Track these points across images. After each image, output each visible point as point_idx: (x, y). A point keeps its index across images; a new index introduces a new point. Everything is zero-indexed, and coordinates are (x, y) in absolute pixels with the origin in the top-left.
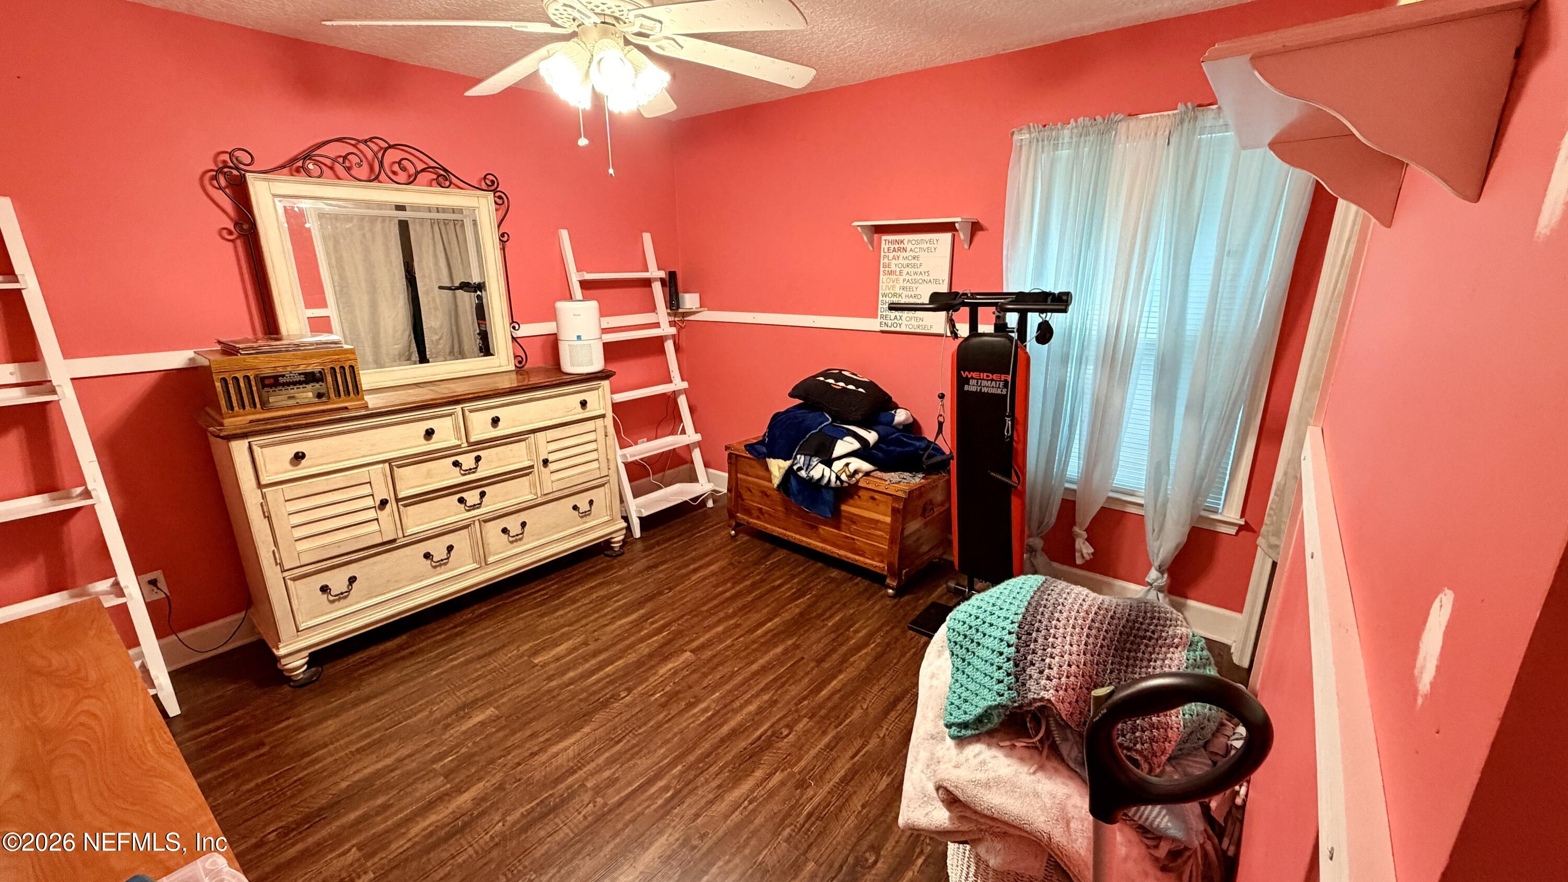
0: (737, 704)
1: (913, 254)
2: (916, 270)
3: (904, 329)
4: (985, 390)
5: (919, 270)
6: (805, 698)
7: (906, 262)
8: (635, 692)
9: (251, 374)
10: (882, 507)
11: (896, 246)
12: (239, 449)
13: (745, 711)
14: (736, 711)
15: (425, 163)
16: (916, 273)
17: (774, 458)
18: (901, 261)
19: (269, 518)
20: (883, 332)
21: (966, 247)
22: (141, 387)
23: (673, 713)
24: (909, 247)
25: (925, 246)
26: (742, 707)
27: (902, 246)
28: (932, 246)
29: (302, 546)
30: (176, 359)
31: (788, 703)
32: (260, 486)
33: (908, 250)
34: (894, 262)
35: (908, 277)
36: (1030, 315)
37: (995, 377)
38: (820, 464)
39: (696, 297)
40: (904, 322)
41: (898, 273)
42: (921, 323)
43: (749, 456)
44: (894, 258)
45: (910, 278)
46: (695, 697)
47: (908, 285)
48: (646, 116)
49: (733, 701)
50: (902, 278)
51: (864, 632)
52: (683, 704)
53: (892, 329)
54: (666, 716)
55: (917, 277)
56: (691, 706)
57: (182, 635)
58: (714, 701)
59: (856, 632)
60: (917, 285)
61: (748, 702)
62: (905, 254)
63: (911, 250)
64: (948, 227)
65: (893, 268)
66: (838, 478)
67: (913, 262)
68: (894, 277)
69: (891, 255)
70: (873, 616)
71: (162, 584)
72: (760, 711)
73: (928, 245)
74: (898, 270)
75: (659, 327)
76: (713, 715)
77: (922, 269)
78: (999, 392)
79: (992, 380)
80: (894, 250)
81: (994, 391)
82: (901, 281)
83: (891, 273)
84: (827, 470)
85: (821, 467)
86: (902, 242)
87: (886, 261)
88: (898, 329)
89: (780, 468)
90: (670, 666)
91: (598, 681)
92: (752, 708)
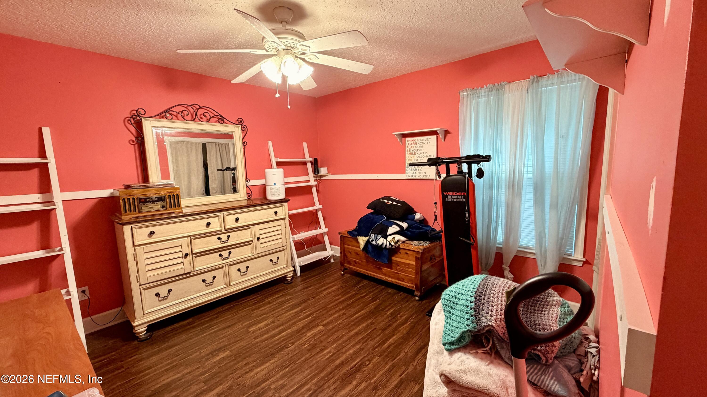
0: (344, 350)
1: (419, 145)
2: (421, 152)
3: (417, 178)
4: (455, 200)
5: (423, 152)
6: (376, 348)
7: (416, 149)
8: (296, 344)
9: (135, 197)
10: (410, 258)
11: (412, 142)
12: (127, 229)
13: (348, 353)
14: (344, 353)
15: (214, 114)
16: (421, 153)
17: (361, 236)
18: (414, 148)
19: (136, 260)
20: (408, 180)
21: (443, 141)
22: (89, 205)
23: (313, 354)
24: (418, 142)
25: (425, 142)
26: (346, 351)
27: (415, 142)
28: (428, 141)
29: (149, 274)
30: (105, 193)
31: (368, 350)
32: (134, 246)
33: (417, 144)
34: (411, 149)
35: (418, 155)
36: (473, 165)
37: (459, 194)
38: (381, 238)
39: (326, 169)
40: (417, 175)
41: (413, 154)
42: (425, 175)
43: (349, 236)
44: (411, 147)
45: (419, 155)
46: (324, 347)
47: (418, 158)
48: (304, 89)
49: (342, 348)
50: (415, 156)
51: (405, 317)
52: (318, 350)
53: (412, 178)
54: (310, 355)
55: (422, 155)
56: (322, 350)
57: (93, 317)
58: (333, 348)
59: (401, 317)
60: (422, 158)
61: (349, 349)
62: (416, 146)
63: (419, 143)
64: (435, 133)
65: (411, 152)
66: (390, 244)
67: (420, 148)
68: (412, 156)
69: (410, 146)
70: (409, 309)
71: (87, 292)
72: (355, 353)
73: (426, 141)
74: (413, 152)
75: (310, 182)
76: (332, 355)
77: (424, 151)
78: (462, 200)
79: (458, 195)
80: (411, 144)
81: (459, 200)
82: (415, 157)
83: (410, 154)
84: (385, 240)
85: (382, 239)
86: (415, 140)
87: (408, 149)
88: (415, 178)
89: (363, 241)
90: (313, 332)
91: (278, 340)
92: (351, 351)
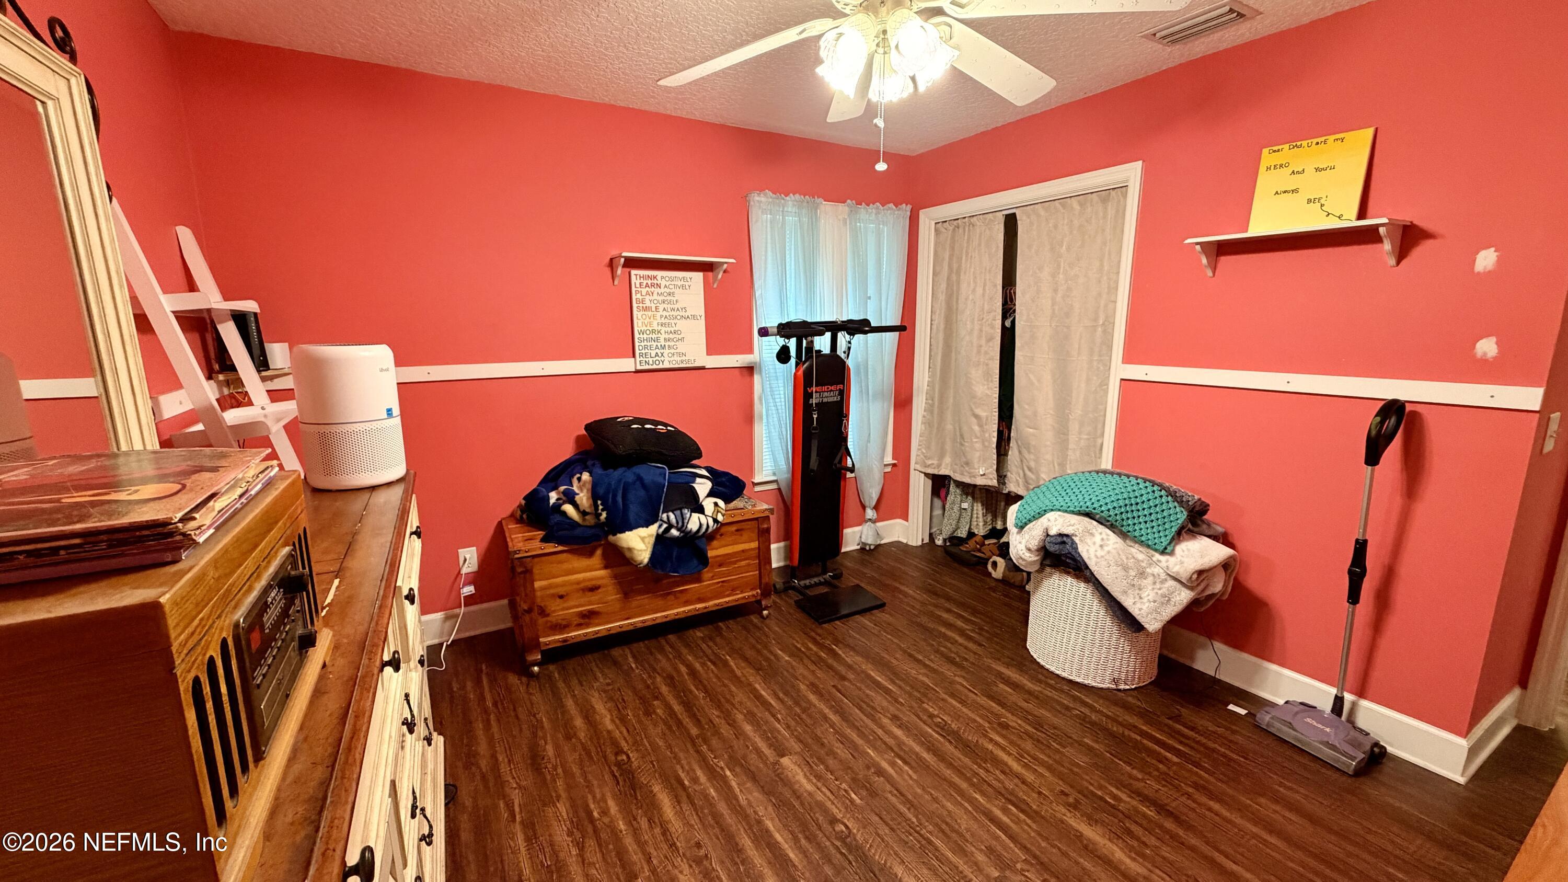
1: (668, 291)
2: (672, 306)
3: (667, 365)
4: (825, 400)
7: (661, 298)
9: (228, 630)
11: (649, 282)
16: (673, 309)
18: (655, 296)
21: (715, 286)
24: (663, 283)
25: (679, 283)
27: (655, 282)
28: (687, 284)
33: (662, 286)
34: (648, 298)
35: (665, 313)
37: (833, 388)
38: (693, 514)
39: (286, 348)
40: (667, 359)
41: (654, 309)
42: (684, 358)
44: (648, 293)
47: (667, 321)
50: (658, 314)
53: (655, 367)
55: (675, 313)
60: (676, 321)
62: (658, 290)
63: (666, 286)
64: (706, 268)
65: (648, 304)
66: (715, 521)
67: (669, 298)
68: (650, 313)
69: (644, 291)
73: (682, 283)
74: (653, 306)
77: (678, 306)
78: (835, 399)
79: (831, 391)
80: (647, 285)
81: (831, 400)
82: (658, 317)
83: (647, 309)
84: (702, 516)
85: (695, 516)
86: (655, 277)
87: (639, 296)
88: (661, 366)
90: (801, 780)
